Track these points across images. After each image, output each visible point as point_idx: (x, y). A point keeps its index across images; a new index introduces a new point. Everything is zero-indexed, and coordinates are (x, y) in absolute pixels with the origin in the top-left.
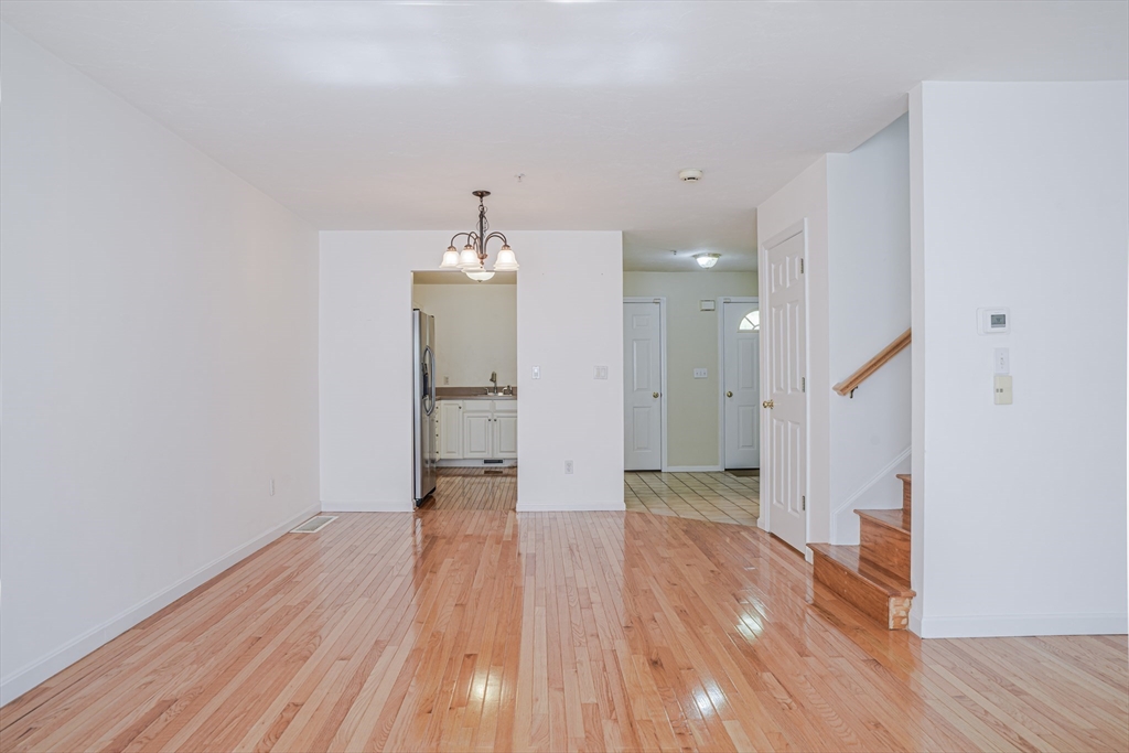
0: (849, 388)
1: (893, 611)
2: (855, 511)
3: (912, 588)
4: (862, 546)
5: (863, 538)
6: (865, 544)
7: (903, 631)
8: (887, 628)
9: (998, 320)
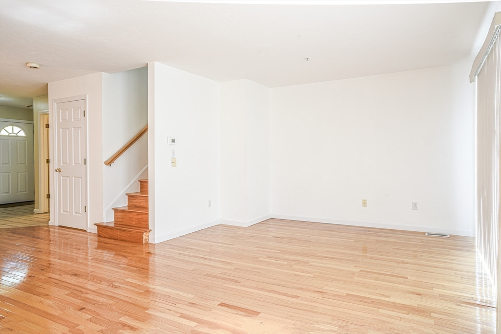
0: (109, 163)
1: (144, 238)
2: (112, 209)
3: (150, 229)
4: (115, 221)
5: (115, 218)
6: (117, 220)
7: (147, 243)
8: (143, 244)
9: (173, 141)
